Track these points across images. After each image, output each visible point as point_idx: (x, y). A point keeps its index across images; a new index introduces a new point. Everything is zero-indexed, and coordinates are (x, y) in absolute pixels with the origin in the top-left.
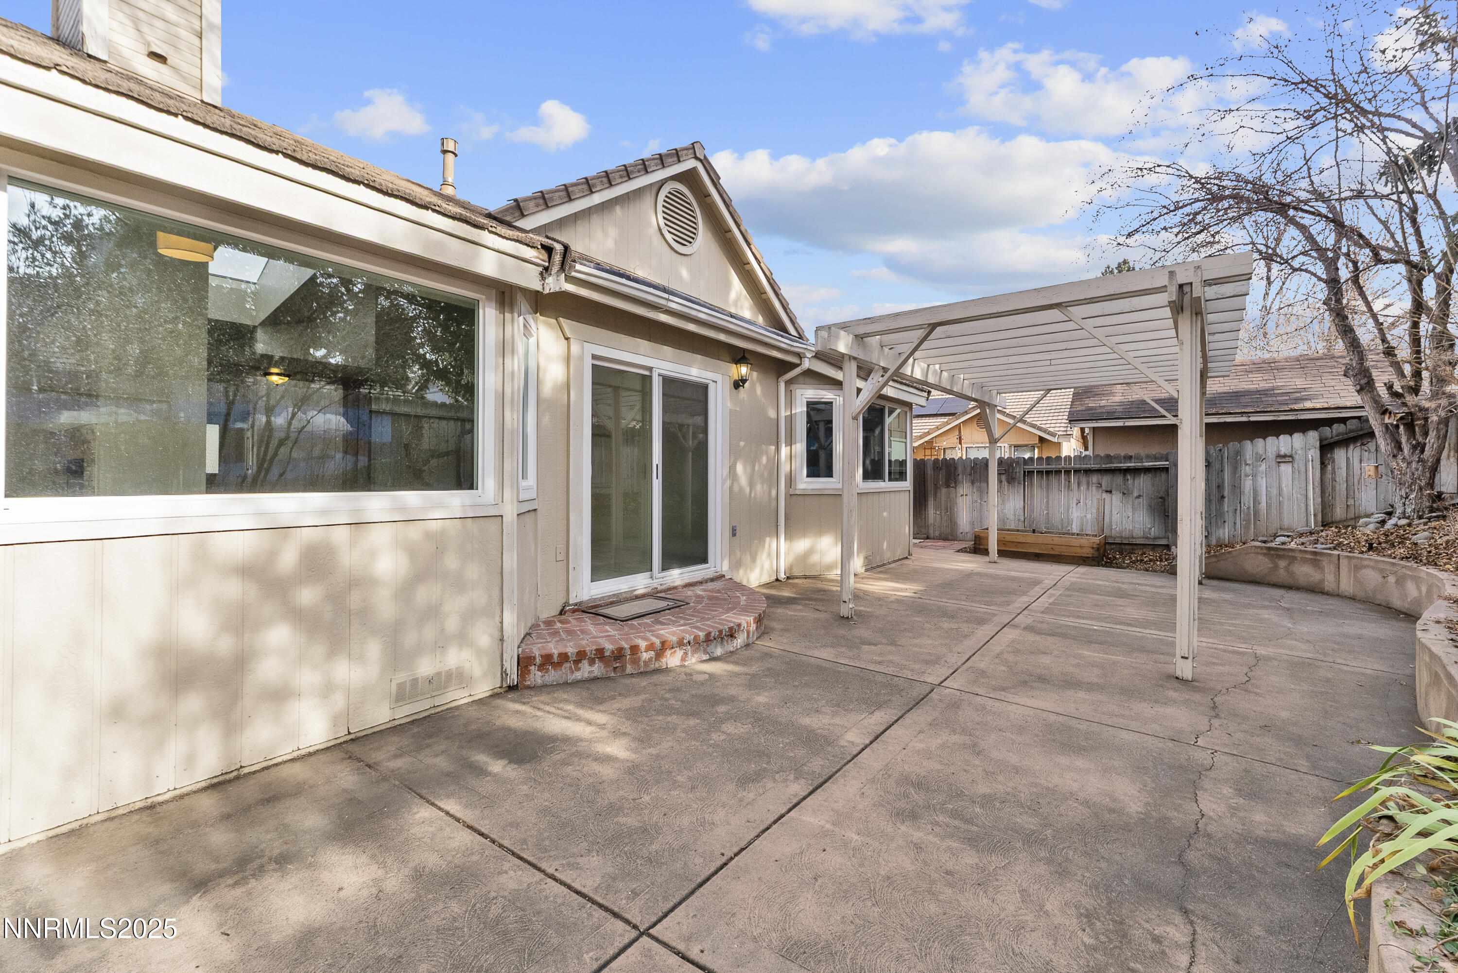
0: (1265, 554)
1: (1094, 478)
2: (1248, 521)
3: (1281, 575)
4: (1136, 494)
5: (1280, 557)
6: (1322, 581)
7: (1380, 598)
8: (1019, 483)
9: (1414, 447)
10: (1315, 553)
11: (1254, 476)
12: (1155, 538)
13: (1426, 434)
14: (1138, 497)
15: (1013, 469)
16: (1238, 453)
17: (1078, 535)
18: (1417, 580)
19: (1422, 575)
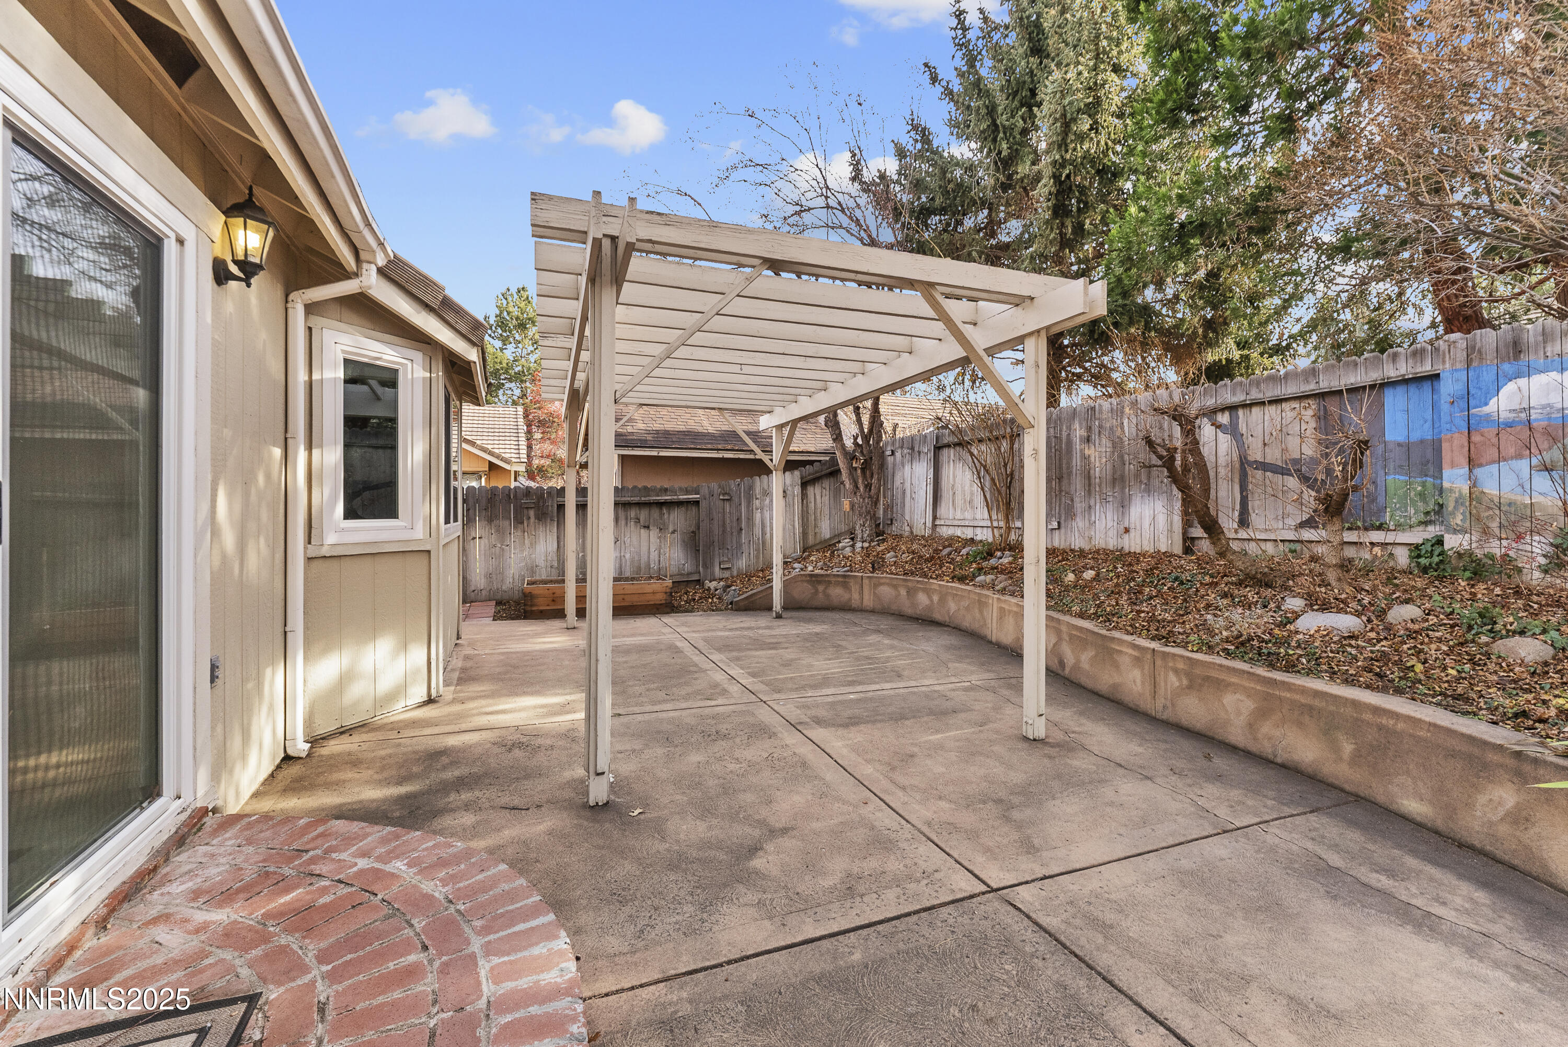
0: (808, 581)
1: (633, 513)
2: (758, 550)
3: (820, 599)
4: (671, 530)
5: (819, 582)
6: (850, 599)
7: (894, 607)
8: (552, 520)
9: (866, 486)
10: (844, 576)
11: (762, 509)
12: (689, 574)
13: (872, 477)
14: (673, 532)
15: (544, 502)
16: (751, 488)
17: (633, 579)
18: (927, 591)
19: (933, 587)
